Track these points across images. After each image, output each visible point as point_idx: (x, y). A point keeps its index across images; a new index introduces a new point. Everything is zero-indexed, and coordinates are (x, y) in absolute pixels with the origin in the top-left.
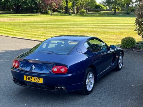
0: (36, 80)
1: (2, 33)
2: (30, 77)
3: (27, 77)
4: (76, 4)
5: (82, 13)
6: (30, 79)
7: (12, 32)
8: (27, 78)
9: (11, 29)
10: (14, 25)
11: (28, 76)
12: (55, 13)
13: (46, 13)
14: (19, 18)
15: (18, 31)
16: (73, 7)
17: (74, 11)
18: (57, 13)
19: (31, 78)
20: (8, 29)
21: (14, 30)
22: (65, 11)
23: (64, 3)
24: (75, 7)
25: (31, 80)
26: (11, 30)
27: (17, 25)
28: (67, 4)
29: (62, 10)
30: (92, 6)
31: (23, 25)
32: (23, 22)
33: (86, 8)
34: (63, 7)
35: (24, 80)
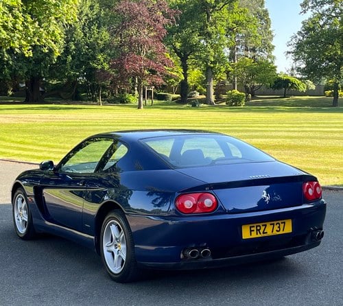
0: (276, 228)
1: (4, 153)
2: (261, 224)
3: (252, 229)
4: (216, 73)
5: (234, 103)
6: (261, 231)
7: (36, 151)
8: (251, 231)
9: (29, 144)
10: (34, 132)
11: (255, 225)
12: (149, 102)
13: (122, 101)
14: (41, 115)
15: (53, 147)
16: (205, 83)
17: (207, 94)
18: (156, 102)
19: (263, 228)
20: (21, 143)
21: (40, 146)
22: (179, 95)
23: (177, 72)
24: (213, 83)
25: (264, 233)
26: (30, 147)
27: (46, 132)
28: (185, 75)
29: (171, 91)
30: (262, 80)
31: (63, 132)
32: (62, 125)
33: (245, 86)
34: (173, 83)
35: (243, 238)
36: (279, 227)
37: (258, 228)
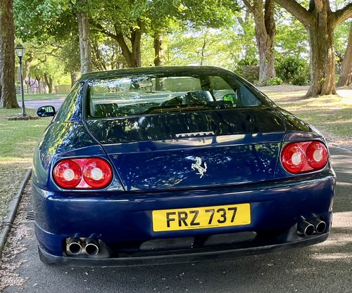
0: (218, 216)
2: (187, 210)
8: (169, 220)
11: (176, 211)
25: (192, 224)
35: (155, 230)
36: (224, 216)
37: (183, 216)
